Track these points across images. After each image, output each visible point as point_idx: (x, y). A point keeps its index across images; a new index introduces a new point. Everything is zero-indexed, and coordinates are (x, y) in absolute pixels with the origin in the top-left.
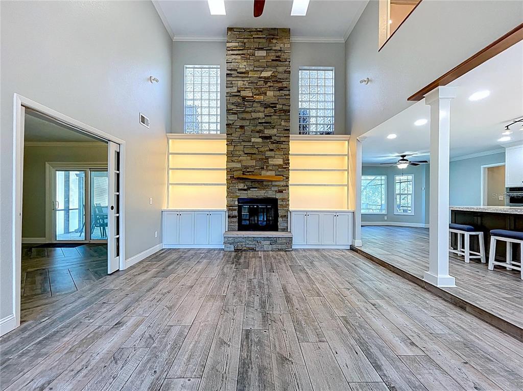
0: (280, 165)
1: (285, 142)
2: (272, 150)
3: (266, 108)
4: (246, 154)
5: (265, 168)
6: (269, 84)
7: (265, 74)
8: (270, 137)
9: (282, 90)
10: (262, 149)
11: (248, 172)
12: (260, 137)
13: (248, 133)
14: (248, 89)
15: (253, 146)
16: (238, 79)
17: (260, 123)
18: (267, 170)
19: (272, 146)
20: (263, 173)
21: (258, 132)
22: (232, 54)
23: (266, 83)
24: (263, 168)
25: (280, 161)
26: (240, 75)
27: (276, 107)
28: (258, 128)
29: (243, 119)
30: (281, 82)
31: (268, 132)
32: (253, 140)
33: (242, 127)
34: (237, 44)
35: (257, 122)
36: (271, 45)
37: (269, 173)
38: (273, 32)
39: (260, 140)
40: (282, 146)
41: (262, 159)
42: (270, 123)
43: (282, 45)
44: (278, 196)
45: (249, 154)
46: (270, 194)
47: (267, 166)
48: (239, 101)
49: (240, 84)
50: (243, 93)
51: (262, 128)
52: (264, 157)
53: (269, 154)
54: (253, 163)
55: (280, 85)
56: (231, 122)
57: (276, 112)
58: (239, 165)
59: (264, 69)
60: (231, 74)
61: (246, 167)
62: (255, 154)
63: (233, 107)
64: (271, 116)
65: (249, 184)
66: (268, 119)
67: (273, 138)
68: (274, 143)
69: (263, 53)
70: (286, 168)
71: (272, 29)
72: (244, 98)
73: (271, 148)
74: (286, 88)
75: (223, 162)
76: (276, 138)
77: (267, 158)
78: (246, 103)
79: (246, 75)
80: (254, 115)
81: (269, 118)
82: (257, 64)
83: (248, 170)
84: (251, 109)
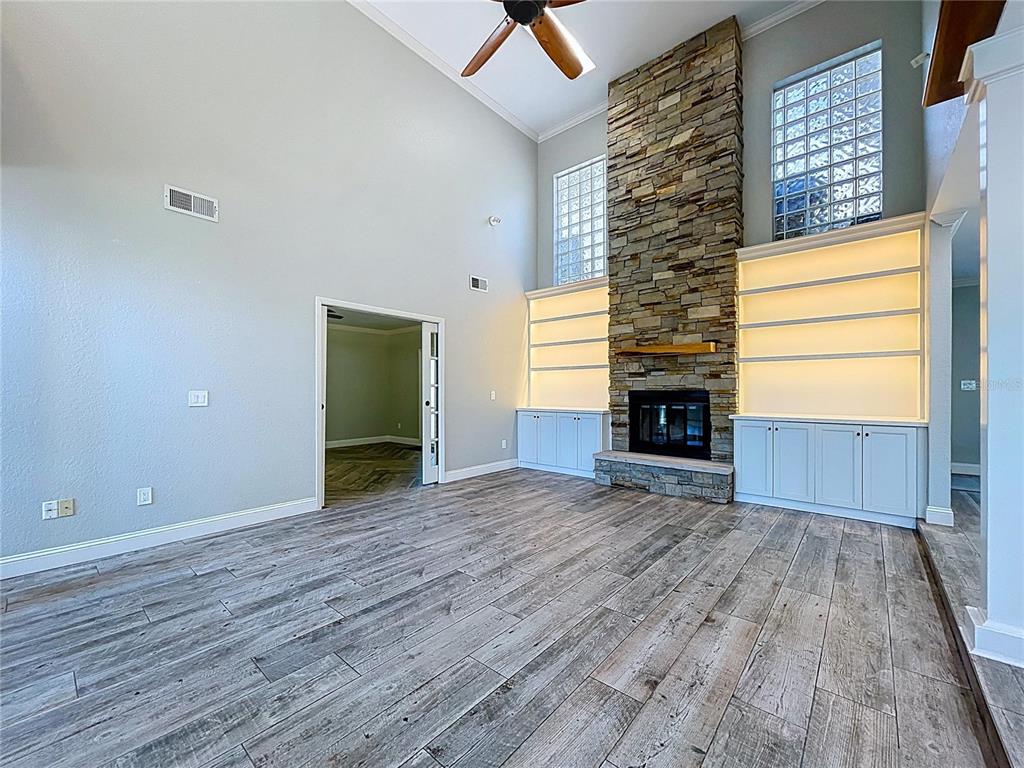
0: (714, 318)
1: (723, 267)
2: (694, 290)
3: (682, 206)
4: (642, 305)
5: (681, 329)
6: (687, 157)
7: (678, 140)
8: (690, 264)
9: (714, 159)
10: (675, 292)
11: (647, 340)
12: (669, 268)
13: (647, 265)
14: (645, 182)
15: (656, 289)
16: (627, 169)
17: (668, 241)
18: (685, 333)
19: (694, 283)
20: (677, 338)
21: (665, 259)
22: (617, 128)
23: (680, 156)
24: (675, 330)
25: (713, 311)
26: (630, 161)
27: (702, 199)
28: (666, 251)
29: (636, 241)
30: (714, 142)
31: (684, 255)
32: (656, 276)
33: (634, 257)
34: (625, 105)
35: (664, 238)
36: (691, 74)
37: (688, 339)
38: (694, 45)
39: (670, 274)
40: (718, 278)
41: (674, 312)
42: (691, 235)
43: (715, 63)
44: (710, 385)
45: (648, 305)
46: (692, 381)
47: (685, 325)
48: (630, 208)
49: (631, 176)
50: (636, 193)
51: (673, 249)
52: (679, 308)
53: (687, 298)
54: (657, 321)
55: (711, 149)
56: (616, 252)
57: (702, 210)
58: (629, 329)
59: (676, 129)
60: (616, 165)
61: (643, 332)
62: (660, 303)
63: (619, 223)
64: (691, 220)
65: (649, 362)
66: (686, 229)
67: (697, 264)
68: (699, 275)
69: (676, 98)
70: (727, 323)
71: (693, 39)
72: (638, 201)
73: (692, 287)
74: (725, 150)
75: (602, 326)
76: (702, 263)
77: (685, 309)
78: (641, 210)
79: (642, 156)
80: (657, 228)
81: (687, 225)
82: (662, 126)
83: (646, 336)
84: (651, 218)
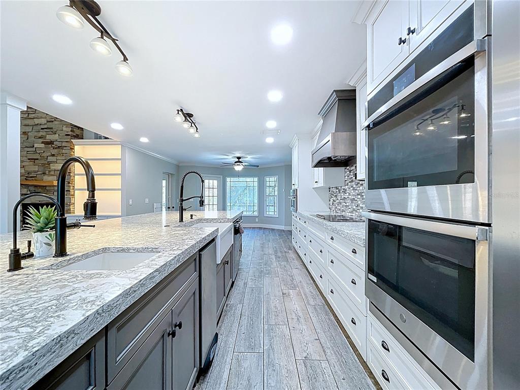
1: (65, 147)
2: (53, 155)
4: (29, 159)
5: (47, 173)
8: (51, 143)
10: (45, 155)
11: (32, 177)
12: (43, 142)
13: (31, 139)
17: (42, 129)
18: (49, 175)
19: (54, 152)
20: (46, 178)
21: (40, 138)
24: (44, 173)
28: (41, 134)
29: (26, 125)
31: (49, 137)
32: (36, 145)
33: (25, 133)
35: (39, 127)
37: (51, 178)
39: (43, 145)
40: (63, 151)
41: (45, 164)
42: (52, 128)
45: (32, 159)
47: (49, 171)
51: (44, 134)
52: (46, 162)
53: (50, 159)
54: (36, 168)
61: (29, 173)
62: (37, 159)
64: (53, 121)
65: (32, 189)
66: (50, 125)
67: (54, 143)
68: (56, 148)
73: (52, 153)
76: (57, 143)
77: (49, 163)
78: (28, 110)
80: (37, 121)
81: (51, 123)
83: (31, 175)
84: (33, 115)
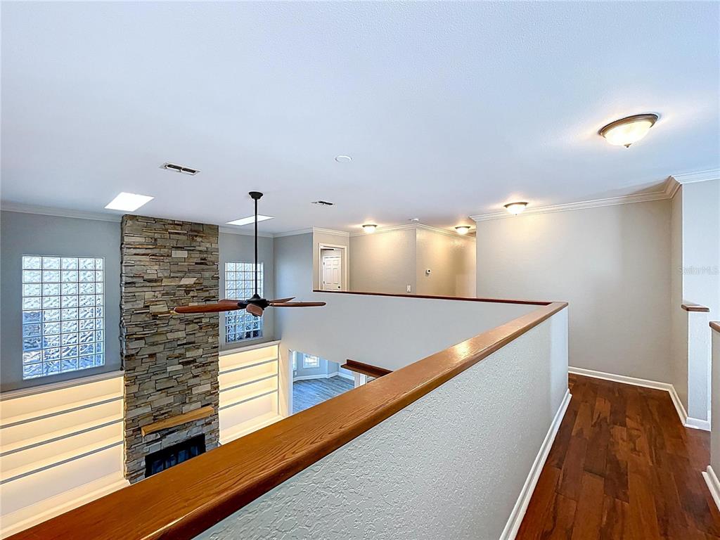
0: (208, 391)
1: (212, 362)
2: (196, 376)
3: (189, 324)
4: (158, 391)
5: (187, 402)
6: (192, 294)
7: (186, 281)
8: (193, 361)
9: (209, 300)
10: (184, 378)
11: (163, 414)
12: (180, 363)
13: (162, 362)
14: (161, 302)
15: (170, 378)
16: (145, 289)
17: (179, 345)
18: (191, 403)
19: (195, 372)
20: (186, 408)
21: (176, 357)
22: (135, 254)
23: (187, 292)
24: (184, 403)
25: (208, 387)
26: (148, 284)
27: (201, 322)
28: (177, 352)
29: (154, 344)
30: (208, 291)
31: (190, 355)
32: (169, 369)
33: (152, 356)
34: (142, 240)
35: (175, 344)
36: (194, 244)
37: (193, 406)
38: (196, 228)
39: (180, 367)
40: (209, 368)
41: (184, 391)
42: (194, 343)
43: (208, 245)
44: (205, 430)
45: (164, 389)
46: (194, 432)
47: (190, 398)
48: (147, 319)
49: (149, 295)
50: (153, 309)
51: (182, 351)
52: (186, 388)
53: (192, 382)
54: (171, 399)
55: (206, 294)
56: (134, 352)
57: (201, 329)
58: (148, 410)
59: (186, 273)
60: (134, 283)
61: (160, 409)
62: (173, 387)
63: (136, 329)
64: (195, 334)
66: (191, 338)
67: (197, 361)
68: (199, 367)
69: (184, 254)
70: (214, 393)
71: (196, 224)
72: (155, 316)
73: (195, 374)
74: (214, 297)
76: (201, 360)
77: (190, 388)
78: (158, 322)
79: (159, 284)
80: (170, 336)
81: (192, 336)
82: (175, 268)
83: (162, 412)
84: (166, 329)
